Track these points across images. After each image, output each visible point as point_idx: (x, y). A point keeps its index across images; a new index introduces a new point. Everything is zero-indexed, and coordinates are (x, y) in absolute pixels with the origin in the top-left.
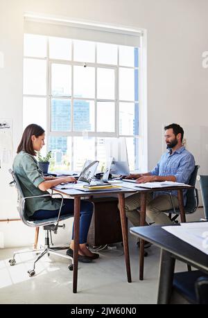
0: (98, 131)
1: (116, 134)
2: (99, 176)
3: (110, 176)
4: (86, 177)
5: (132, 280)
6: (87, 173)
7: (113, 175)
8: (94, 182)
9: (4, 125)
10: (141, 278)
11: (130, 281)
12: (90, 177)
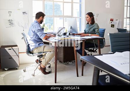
0: (64, 15)
1: (72, 17)
2: (65, 34)
3: (70, 34)
4: (59, 34)
5: (79, 76)
6: (60, 32)
7: (71, 34)
8: (63, 37)
9: (25, 12)
10: (82, 75)
11: (78, 76)
12: (61, 34)
